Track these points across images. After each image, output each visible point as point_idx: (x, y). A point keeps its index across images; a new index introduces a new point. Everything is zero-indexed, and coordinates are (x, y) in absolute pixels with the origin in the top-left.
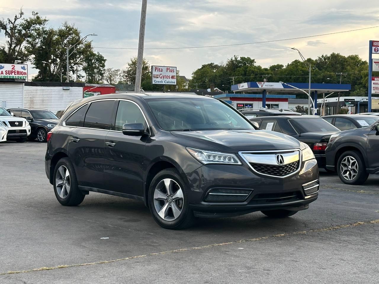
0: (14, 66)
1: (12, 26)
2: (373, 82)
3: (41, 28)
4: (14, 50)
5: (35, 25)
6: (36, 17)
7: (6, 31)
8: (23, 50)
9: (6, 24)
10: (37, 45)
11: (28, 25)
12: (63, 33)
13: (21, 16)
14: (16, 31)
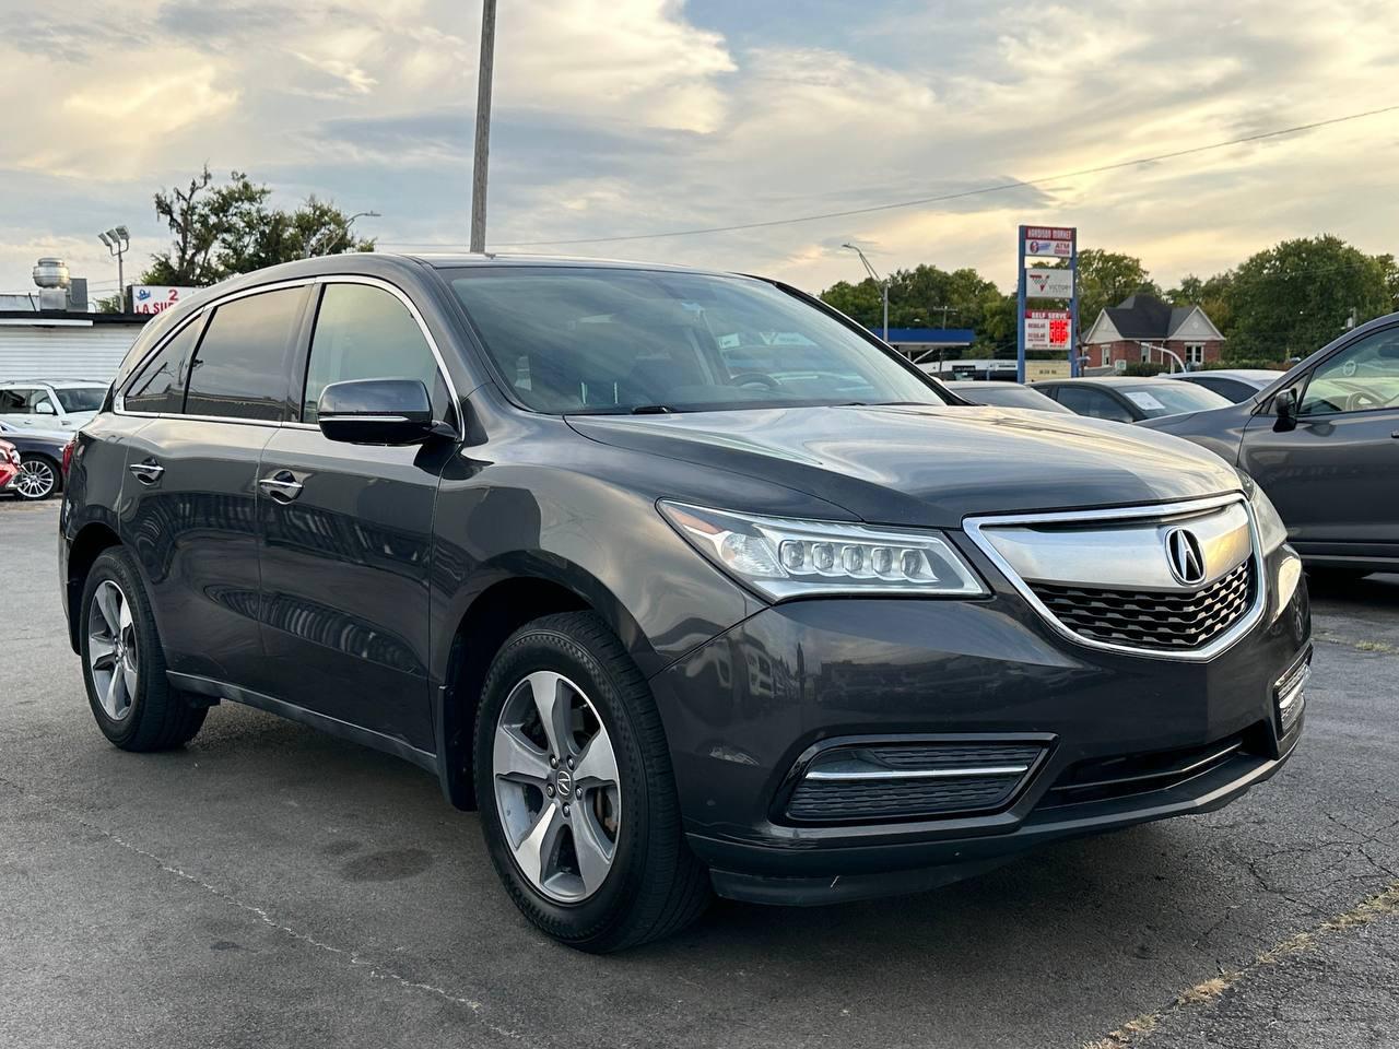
0: (176, 293)
1: (185, 207)
2: (1027, 321)
3: (254, 210)
4: (191, 262)
5: (240, 203)
6: (240, 185)
7: (172, 219)
8: (214, 261)
9: (172, 202)
10: (247, 252)
11: (223, 205)
12: (308, 221)
13: (206, 183)
14: (195, 217)
